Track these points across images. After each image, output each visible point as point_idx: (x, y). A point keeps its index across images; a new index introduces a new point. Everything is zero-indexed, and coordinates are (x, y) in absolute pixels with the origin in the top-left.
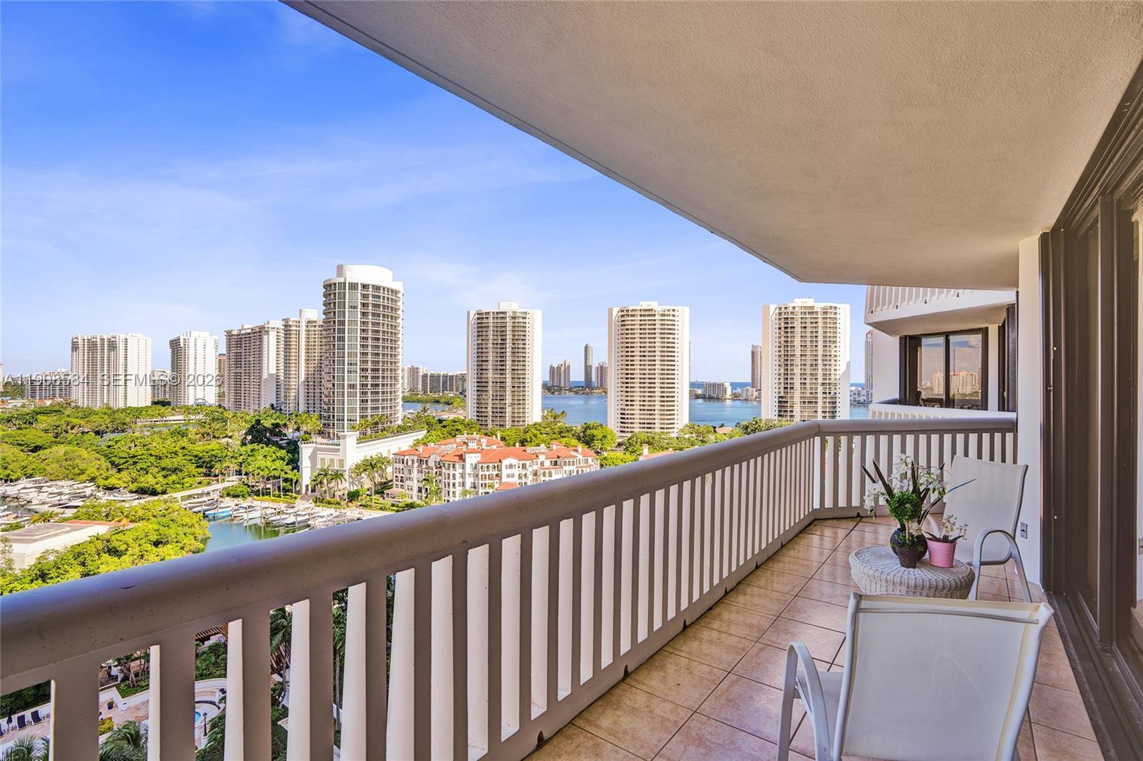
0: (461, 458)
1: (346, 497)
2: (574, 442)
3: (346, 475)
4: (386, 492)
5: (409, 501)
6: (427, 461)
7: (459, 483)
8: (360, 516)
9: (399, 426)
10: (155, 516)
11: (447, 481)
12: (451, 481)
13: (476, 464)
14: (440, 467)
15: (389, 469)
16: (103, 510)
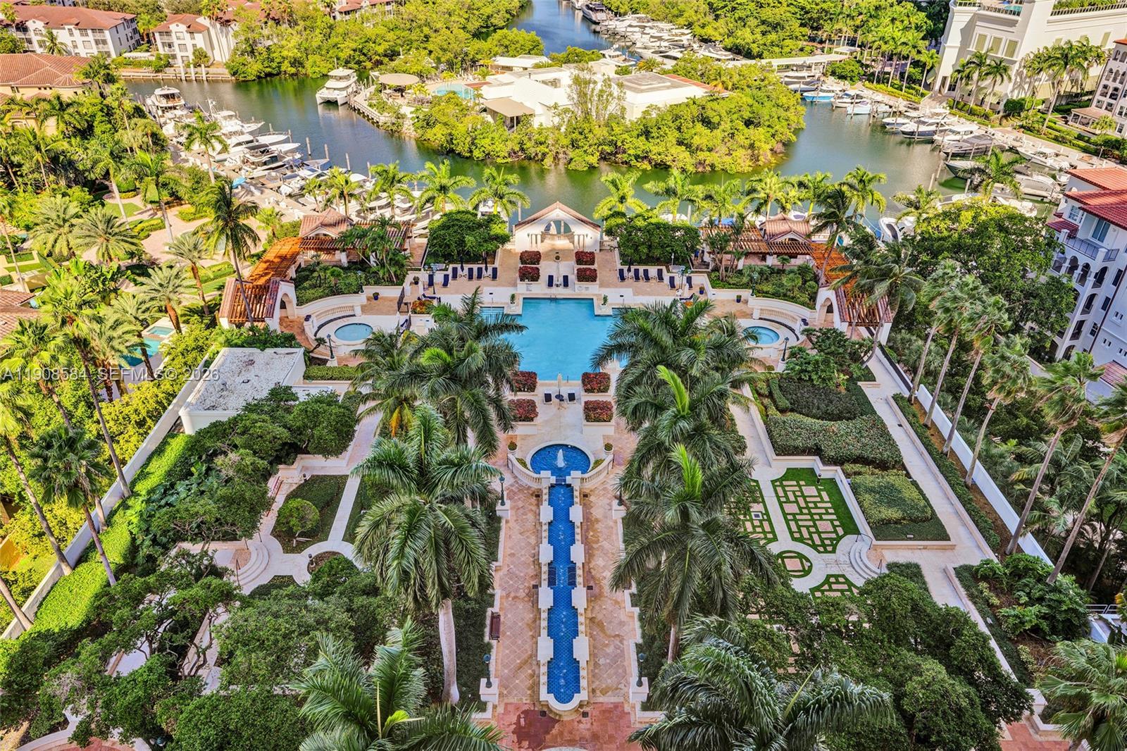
1: (1001, 107)
3: (1013, 73)
4: (1074, 111)
5: (1112, 134)
8: (1016, 144)
10: (749, 86)
15: (1095, 71)
16: (700, 67)
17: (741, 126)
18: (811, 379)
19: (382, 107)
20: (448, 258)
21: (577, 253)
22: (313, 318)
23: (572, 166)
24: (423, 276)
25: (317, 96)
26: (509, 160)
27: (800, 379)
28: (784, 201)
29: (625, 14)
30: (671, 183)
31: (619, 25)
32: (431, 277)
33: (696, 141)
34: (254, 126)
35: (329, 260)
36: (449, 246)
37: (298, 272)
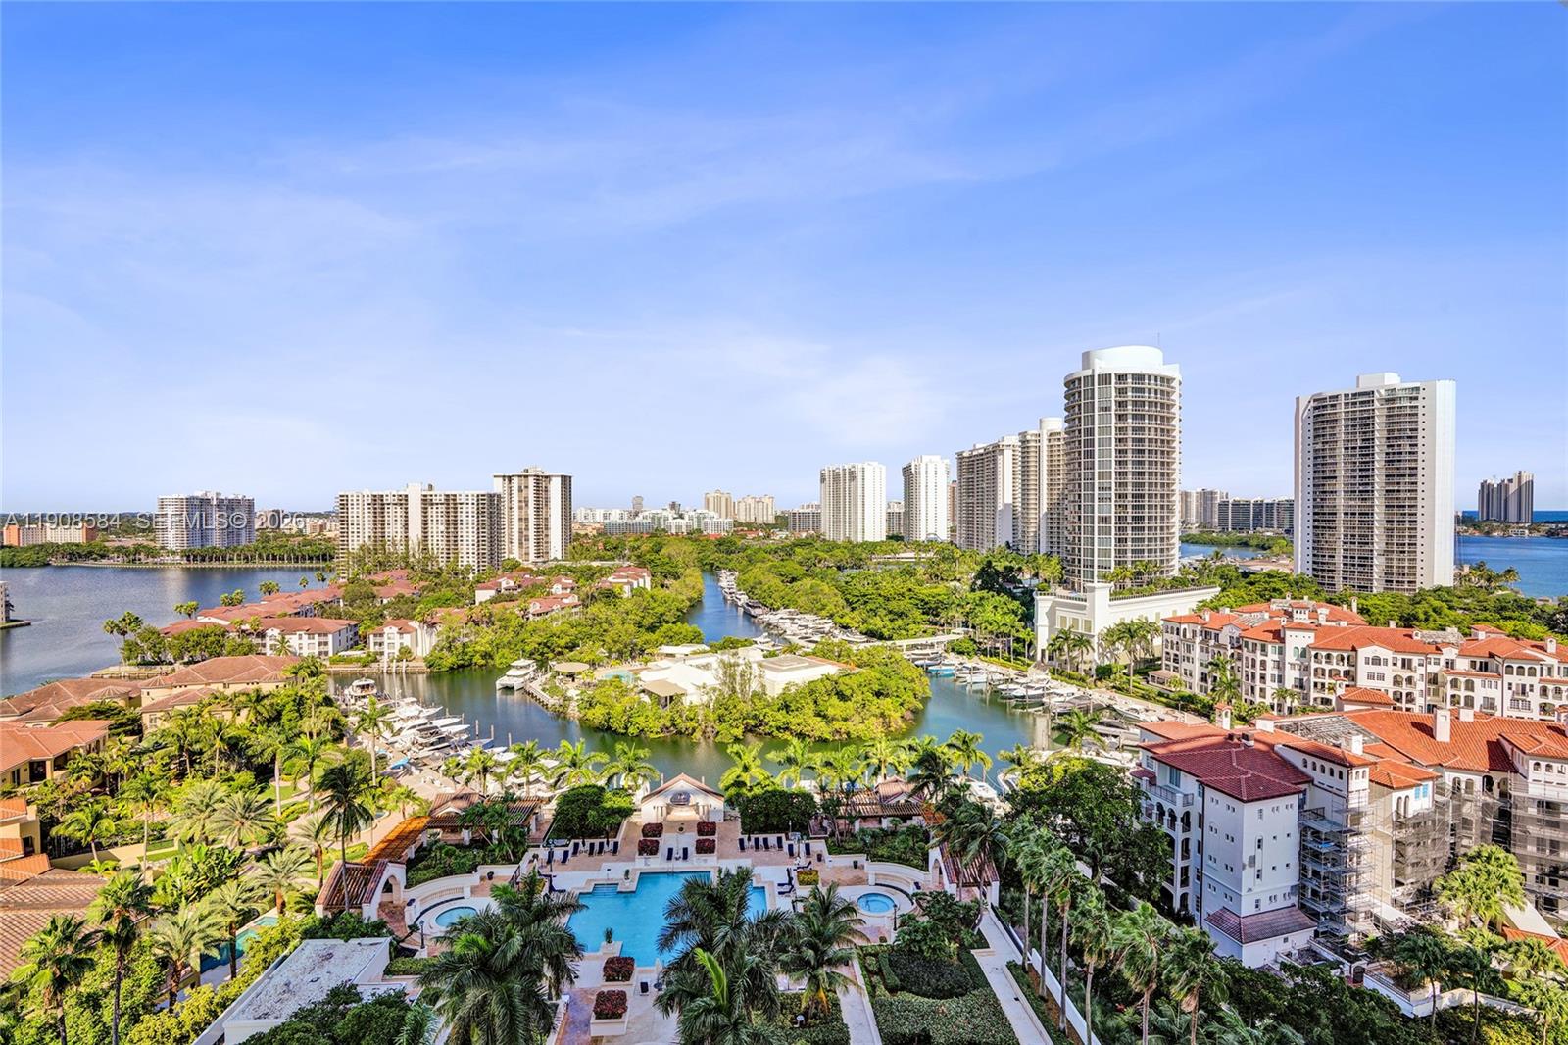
0: (1278, 636)
1: (1093, 672)
2: (1537, 629)
3: (1095, 642)
4: (1151, 673)
5: (1186, 692)
6: (1217, 636)
7: (1273, 676)
8: (1112, 702)
9: (1174, 579)
11: (1250, 670)
12: (1259, 672)
13: (1304, 650)
14: (1239, 647)
15: (1158, 641)
16: (836, 649)
17: (870, 696)
18: (921, 951)
19: (552, 690)
20: (570, 833)
21: (699, 824)
22: (417, 902)
23: (719, 739)
24: (543, 853)
25: (497, 683)
26: (662, 735)
27: (911, 950)
28: (896, 764)
29: (778, 609)
30: (790, 752)
31: (772, 618)
32: (551, 854)
33: (831, 712)
34: (432, 711)
35: (452, 838)
36: (571, 821)
37: (416, 852)
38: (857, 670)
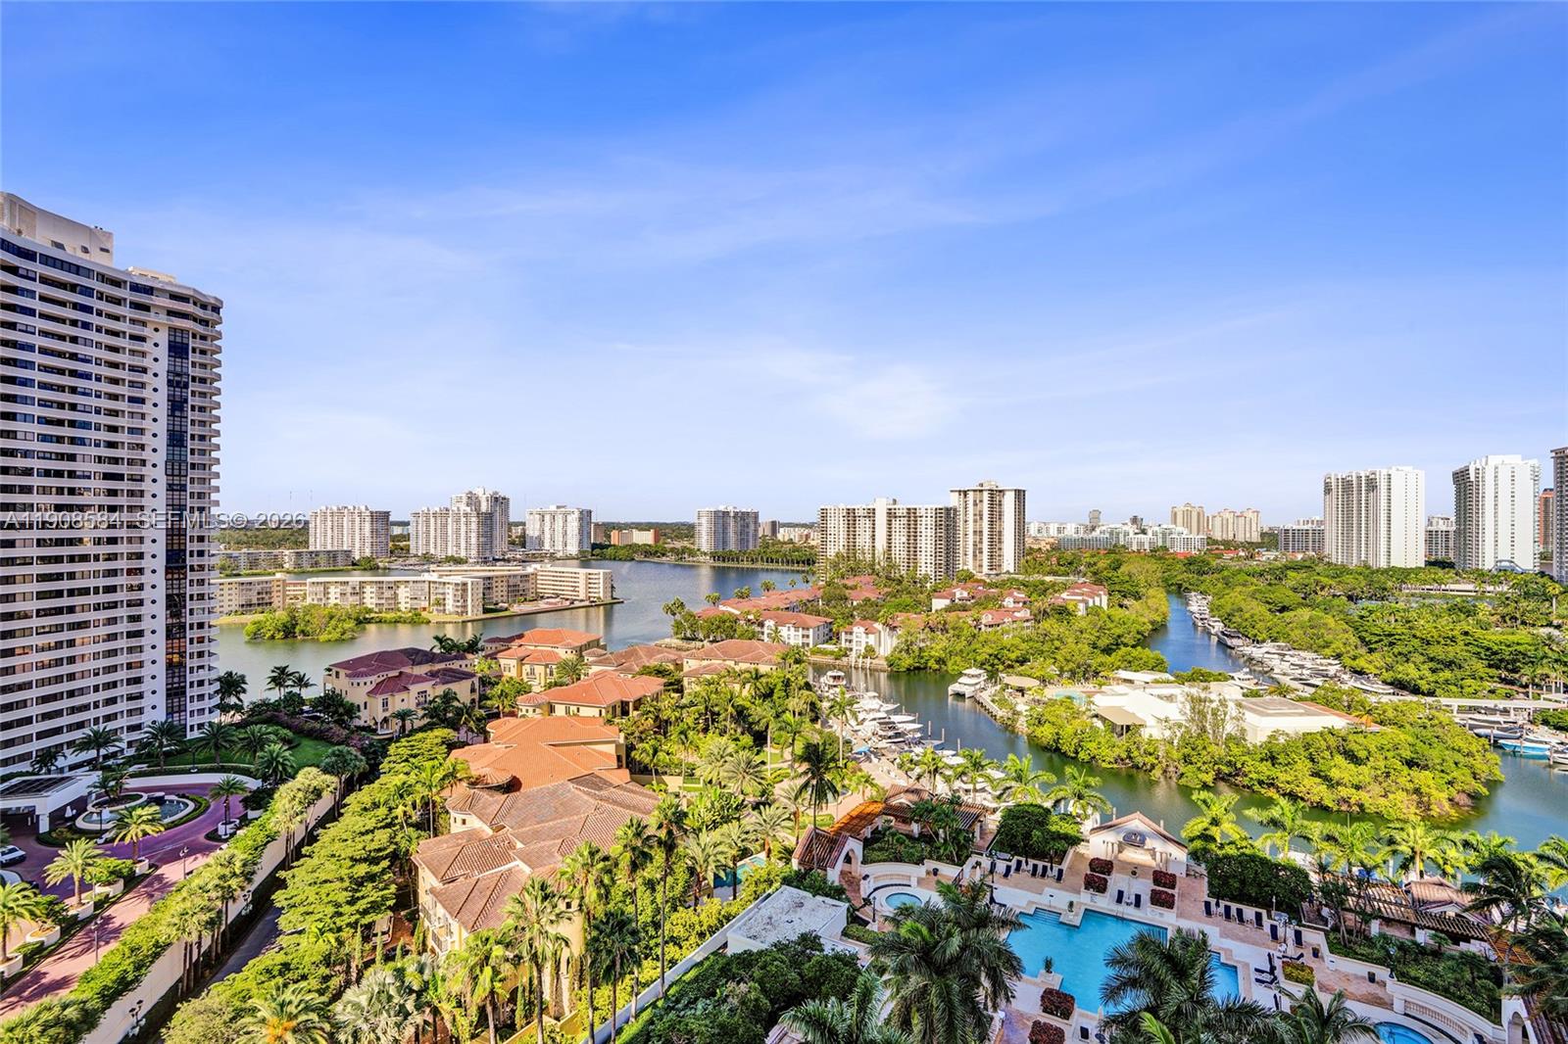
10: (1410, 724)
16: (1344, 698)
17: (1398, 765)
19: (1002, 703)
20: (1014, 849)
21: (1155, 872)
22: (871, 879)
23: (1183, 781)
24: (986, 862)
25: (950, 688)
26: (1115, 766)
28: (1441, 862)
29: (1264, 641)
30: (1275, 812)
31: (1257, 652)
32: (993, 865)
33: (1335, 774)
35: (903, 828)
36: (1015, 837)
37: (872, 833)
38: (1377, 728)
